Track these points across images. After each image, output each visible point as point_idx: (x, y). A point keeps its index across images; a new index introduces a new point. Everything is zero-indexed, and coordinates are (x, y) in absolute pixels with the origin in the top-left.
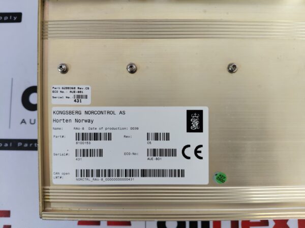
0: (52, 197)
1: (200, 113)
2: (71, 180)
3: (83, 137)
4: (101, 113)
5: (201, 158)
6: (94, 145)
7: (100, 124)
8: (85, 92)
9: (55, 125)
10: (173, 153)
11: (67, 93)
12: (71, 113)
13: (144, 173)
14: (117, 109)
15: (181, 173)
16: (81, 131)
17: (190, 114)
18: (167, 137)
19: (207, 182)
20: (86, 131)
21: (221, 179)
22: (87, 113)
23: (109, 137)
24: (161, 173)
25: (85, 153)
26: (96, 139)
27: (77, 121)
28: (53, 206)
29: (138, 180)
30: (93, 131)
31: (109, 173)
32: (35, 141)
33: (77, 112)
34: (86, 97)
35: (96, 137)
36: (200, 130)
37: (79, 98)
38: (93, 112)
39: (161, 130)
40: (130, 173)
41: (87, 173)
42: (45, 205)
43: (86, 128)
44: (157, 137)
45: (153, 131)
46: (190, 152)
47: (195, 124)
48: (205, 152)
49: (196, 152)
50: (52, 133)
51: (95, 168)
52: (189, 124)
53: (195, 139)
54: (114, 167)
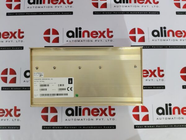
0: (34, 101)
1: (72, 79)
2: (39, 97)
3: (42, 85)
4: (46, 79)
5: (72, 90)
6: (44, 88)
7: (46, 82)
8: (42, 74)
9: (34, 82)
10: (65, 89)
11: (38, 74)
12: (39, 79)
13: (57, 95)
14: (50, 78)
15: (67, 94)
16: (41, 84)
17: (69, 79)
18: (63, 85)
19: (73, 97)
20: (43, 84)
21: (77, 96)
22: (42, 79)
23: (48, 85)
24: (62, 95)
25: (42, 90)
26: (45, 86)
27: (40, 81)
28: (34, 103)
29: (56, 96)
30: (44, 84)
31: (48, 95)
32: (29, 87)
33: (40, 79)
34: (43, 75)
35: (45, 85)
36: (72, 83)
37: (41, 75)
38: (44, 79)
39: (62, 84)
40: (54, 95)
41: (43, 95)
42: (32, 103)
43: (43, 83)
44: (61, 85)
45: (60, 84)
46: (69, 89)
47: (70, 82)
48: (73, 89)
49: (71, 89)
50: (34, 85)
51: (45, 94)
52: (69, 82)
53: (70, 86)
54: (49, 93)
